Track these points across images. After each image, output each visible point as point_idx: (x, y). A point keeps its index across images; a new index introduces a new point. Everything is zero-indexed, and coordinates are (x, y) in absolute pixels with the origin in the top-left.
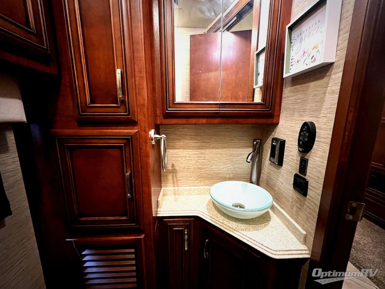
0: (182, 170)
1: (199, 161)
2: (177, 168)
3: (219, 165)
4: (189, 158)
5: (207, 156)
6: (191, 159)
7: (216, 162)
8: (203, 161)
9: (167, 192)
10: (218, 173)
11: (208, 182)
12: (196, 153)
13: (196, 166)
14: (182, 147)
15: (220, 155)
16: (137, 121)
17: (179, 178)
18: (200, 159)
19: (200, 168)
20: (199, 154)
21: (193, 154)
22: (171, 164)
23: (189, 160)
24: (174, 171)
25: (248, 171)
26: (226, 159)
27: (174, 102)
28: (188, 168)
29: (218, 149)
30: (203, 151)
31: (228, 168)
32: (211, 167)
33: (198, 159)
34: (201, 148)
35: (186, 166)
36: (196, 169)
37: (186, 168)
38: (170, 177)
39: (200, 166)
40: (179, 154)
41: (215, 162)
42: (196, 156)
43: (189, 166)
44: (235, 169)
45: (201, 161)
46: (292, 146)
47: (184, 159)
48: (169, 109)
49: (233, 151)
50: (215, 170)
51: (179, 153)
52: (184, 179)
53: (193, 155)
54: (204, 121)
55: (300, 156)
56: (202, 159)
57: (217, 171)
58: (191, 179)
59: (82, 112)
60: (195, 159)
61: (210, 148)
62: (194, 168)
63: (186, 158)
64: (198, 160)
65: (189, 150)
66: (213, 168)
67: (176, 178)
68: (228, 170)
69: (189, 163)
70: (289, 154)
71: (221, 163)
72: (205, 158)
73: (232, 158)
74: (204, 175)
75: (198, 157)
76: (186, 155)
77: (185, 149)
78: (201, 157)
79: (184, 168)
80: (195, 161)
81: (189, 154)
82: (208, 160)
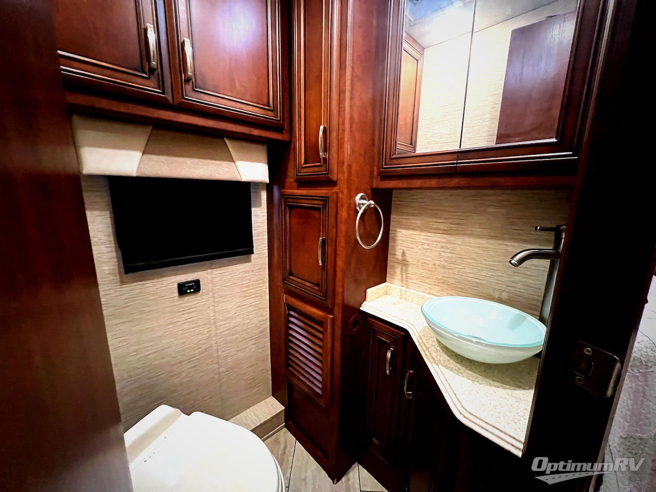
0: (414, 263)
1: (443, 254)
2: (408, 258)
3: (480, 268)
4: (428, 247)
5: (458, 249)
6: (431, 249)
7: (475, 262)
8: (450, 255)
9: (391, 291)
10: (477, 283)
12: (440, 239)
13: (438, 263)
14: (418, 227)
15: (484, 251)
16: (335, 179)
17: (409, 275)
18: (446, 250)
19: (444, 267)
20: (445, 243)
21: (436, 241)
22: (401, 251)
23: (428, 249)
24: (404, 263)
27: (391, 155)
28: (425, 263)
30: (452, 238)
31: (499, 278)
32: (465, 269)
34: (449, 232)
35: (422, 259)
36: (437, 267)
37: (422, 261)
38: (398, 271)
39: (444, 263)
40: (414, 238)
41: (472, 261)
42: (439, 245)
43: (426, 260)
44: (515, 285)
45: (447, 255)
47: (420, 247)
48: (385, 166)
49: (514, 246)
50: (471, 275)
52: (417, 279)
53: (435, 243)
56: (449, 251)
57: (474, 279)
58: (428, 281)
59: (299, 173)
60: (436, 249)
61: (465, 234)
62: (435, 264)
63: (424, 246)
64: (443, 251)
65: (429, 234)
66: (467, 271)
67: (407, 274)
68: (499, 282)
69: (427, 254)
71: (484, 266)
74: (449, 280)
75: (442, 247)
76: (423, 241)
77: (422, 230)
78: (448, 248)
79: (419, 261)
80: (437, 254)
81: (428, 240)
82: (459, 256)
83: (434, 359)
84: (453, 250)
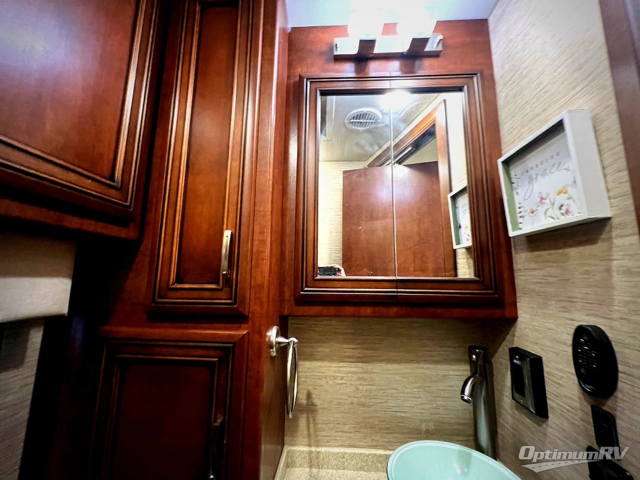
0: (326, 406)
1: (360, 387)
2: (316, 401)
3: (403, 399)
4: (341, 382)
5: (377, 379)
6: (346, 384)
7: (396, 391)
8: (368, 388)
9: (294, 459)
10: (402, 417)
11: (384, 439)
12: (354, 370)
13: (355, 400)
14: (326, 356)
15: (404, 377)
16: (247, 314)
17: (319, 426)
18: (364, 383)
19: (363, 405)
20: (361, 373)
21: (350, 373)
22: (305, 392)
23: (342, 384)
24: (310, 408)
26: (415, 385)
27: (315, 276)
28: (339, 404)
29: (398, 363)
30: (369, 367)
31: (423, 407)
32: (387, 402)
33: (358, 382)
34: (364, 359)
35: (337, 399)
36: (355, 405)
37: (336, 401)
38: (302, 422)
39: (363, 400)
41: (393, 391)
42: (355, 377)
43: (341, 399)
44: (438, 411)
45: (365, 388)
47: (331, 382)
48: (306, 289)
49: (429, 368)
50: (394, 409)
51: (322, 370)
52: (331, 429)
53: (349, 375)
54: (369, 310)
55: (588, 402)
56: (367, 383)
57: (398, 413)
58: (346, 428)
59: (159, 297)
60: (352, 383)
61: (381, 361)
62: (352, 403)
63: (336, 381)
64: (360, 385)
65: (341, 364)
66: (391, 405)
67: (315, 424)
68: (424, 411)
69: (341, 391)
70: (558, 391)
71: (407, 395)
72: (372, 383)
73: (429, 385)
74: (371, 420)
75: (359, 379)
76: (334, 374)
77: (332, 360)
78: (365, 380)
79: (331, 402)
80: (353, 388)
81: (341, 372)
82: (379, 387)
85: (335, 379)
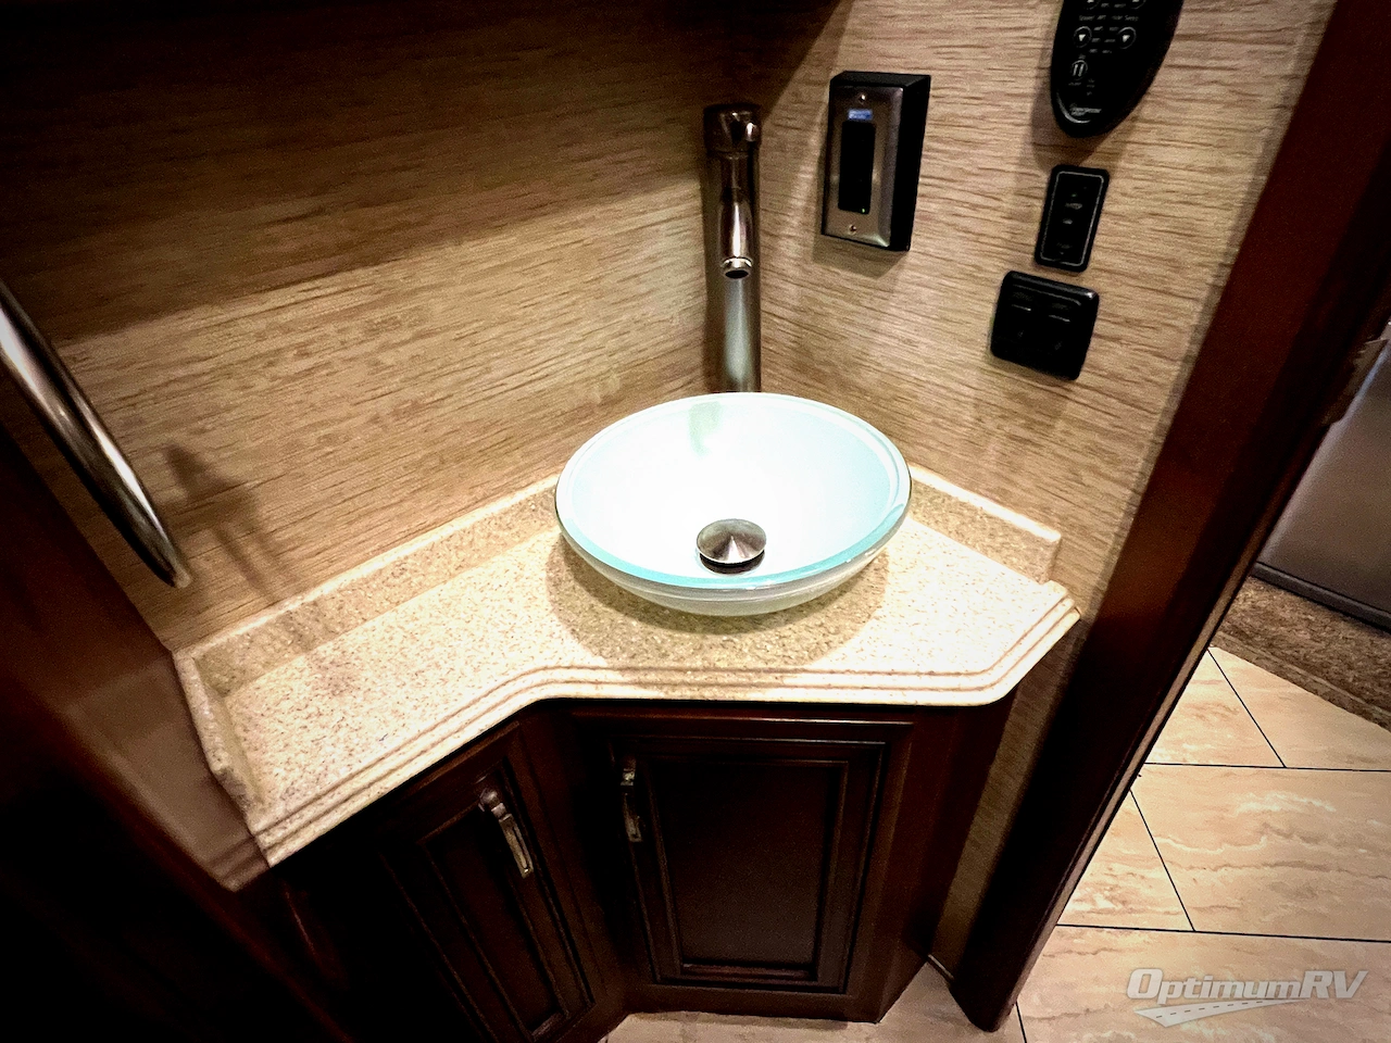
0: (277, 469)
1: (388, 358)
2: (229, 470)
3: (532, 341)
4: (305, 364)
5: (438, 308)
6: (327, 364)
8: (416, 348)
9: (237, 662)
10: (540, 394)
11: (499, 473)
13: (385, 405)
15: (523, 273)
17: (281, 536)
19: (415, 408)
20: (372, 306)
21: (329, 318)
22: (162, 456)
23: (309, 372)
24: (215, 503)
25: (691, 326)
26: (558, 289)
29: (498, 229)
31: (589, 342)
32: (488, 371)
35: (305, 429)
36: (389, 421)
38: (205, 557)
39: (410, 394)
40: (200, 352)
42: (354, 328)
43: (322, 424)
44: (627, 338)
45: (405, 352)
46: (977, 112)
49: (593, 220)
50: (512, 382)
51: (194, 347)
52: (331, 525)
53: (330, 329)
55: (1041, 163)
56: (407, 335)
57: (527, 389)
58: (379, 498)
60: (349, 354)
62: (375, 420)
65: (275, 298)
66: (500, 373)
67: (261, 540)
68: (589, 355)
70: (960, 163)
71: (542, 328)
74: (454, 440)
75: (372, 331)
76: (263, 347)
80: (360, 372)
81: (286, 329)
82: (454, 334)
83: (770, 671)
84: (422, 321)
85: (271, 364)
